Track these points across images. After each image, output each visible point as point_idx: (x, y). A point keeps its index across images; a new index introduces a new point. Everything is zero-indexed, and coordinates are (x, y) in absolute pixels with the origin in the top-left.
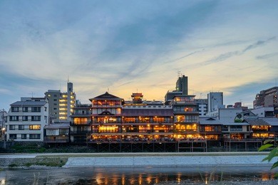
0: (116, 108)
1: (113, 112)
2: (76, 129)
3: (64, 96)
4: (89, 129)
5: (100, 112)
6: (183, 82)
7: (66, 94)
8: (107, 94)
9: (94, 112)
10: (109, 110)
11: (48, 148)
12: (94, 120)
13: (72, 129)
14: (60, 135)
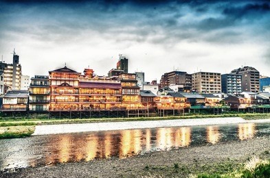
0: (74, 81)
1: (71, 84)
2: (35, 99)
3: (9, 67)
4: (48, 98)
5: (59, 83)
6: (124, 62)
7: (11, 65)
8: (65, 68)
9: (54, 83)
10: (68, 82)
11: (4, 116)
12: (53, 90)
13: (31, 98)
14: (18, 104)
